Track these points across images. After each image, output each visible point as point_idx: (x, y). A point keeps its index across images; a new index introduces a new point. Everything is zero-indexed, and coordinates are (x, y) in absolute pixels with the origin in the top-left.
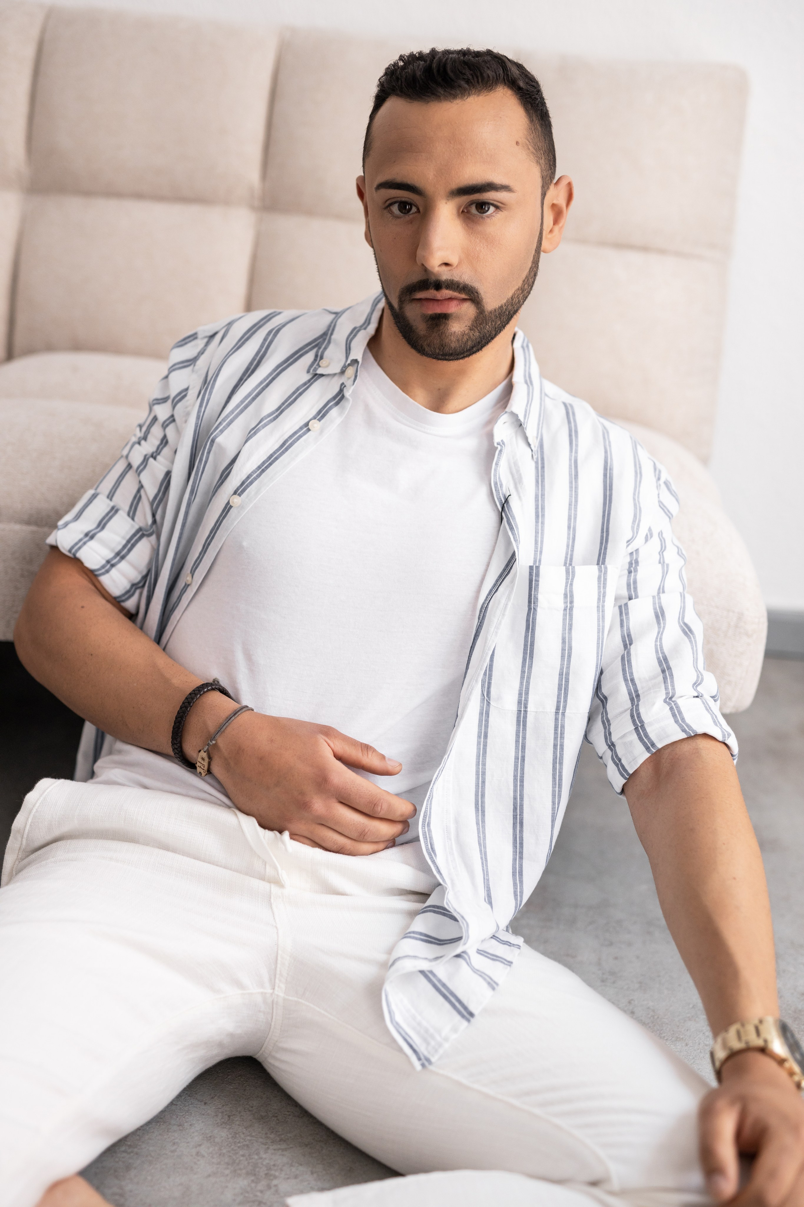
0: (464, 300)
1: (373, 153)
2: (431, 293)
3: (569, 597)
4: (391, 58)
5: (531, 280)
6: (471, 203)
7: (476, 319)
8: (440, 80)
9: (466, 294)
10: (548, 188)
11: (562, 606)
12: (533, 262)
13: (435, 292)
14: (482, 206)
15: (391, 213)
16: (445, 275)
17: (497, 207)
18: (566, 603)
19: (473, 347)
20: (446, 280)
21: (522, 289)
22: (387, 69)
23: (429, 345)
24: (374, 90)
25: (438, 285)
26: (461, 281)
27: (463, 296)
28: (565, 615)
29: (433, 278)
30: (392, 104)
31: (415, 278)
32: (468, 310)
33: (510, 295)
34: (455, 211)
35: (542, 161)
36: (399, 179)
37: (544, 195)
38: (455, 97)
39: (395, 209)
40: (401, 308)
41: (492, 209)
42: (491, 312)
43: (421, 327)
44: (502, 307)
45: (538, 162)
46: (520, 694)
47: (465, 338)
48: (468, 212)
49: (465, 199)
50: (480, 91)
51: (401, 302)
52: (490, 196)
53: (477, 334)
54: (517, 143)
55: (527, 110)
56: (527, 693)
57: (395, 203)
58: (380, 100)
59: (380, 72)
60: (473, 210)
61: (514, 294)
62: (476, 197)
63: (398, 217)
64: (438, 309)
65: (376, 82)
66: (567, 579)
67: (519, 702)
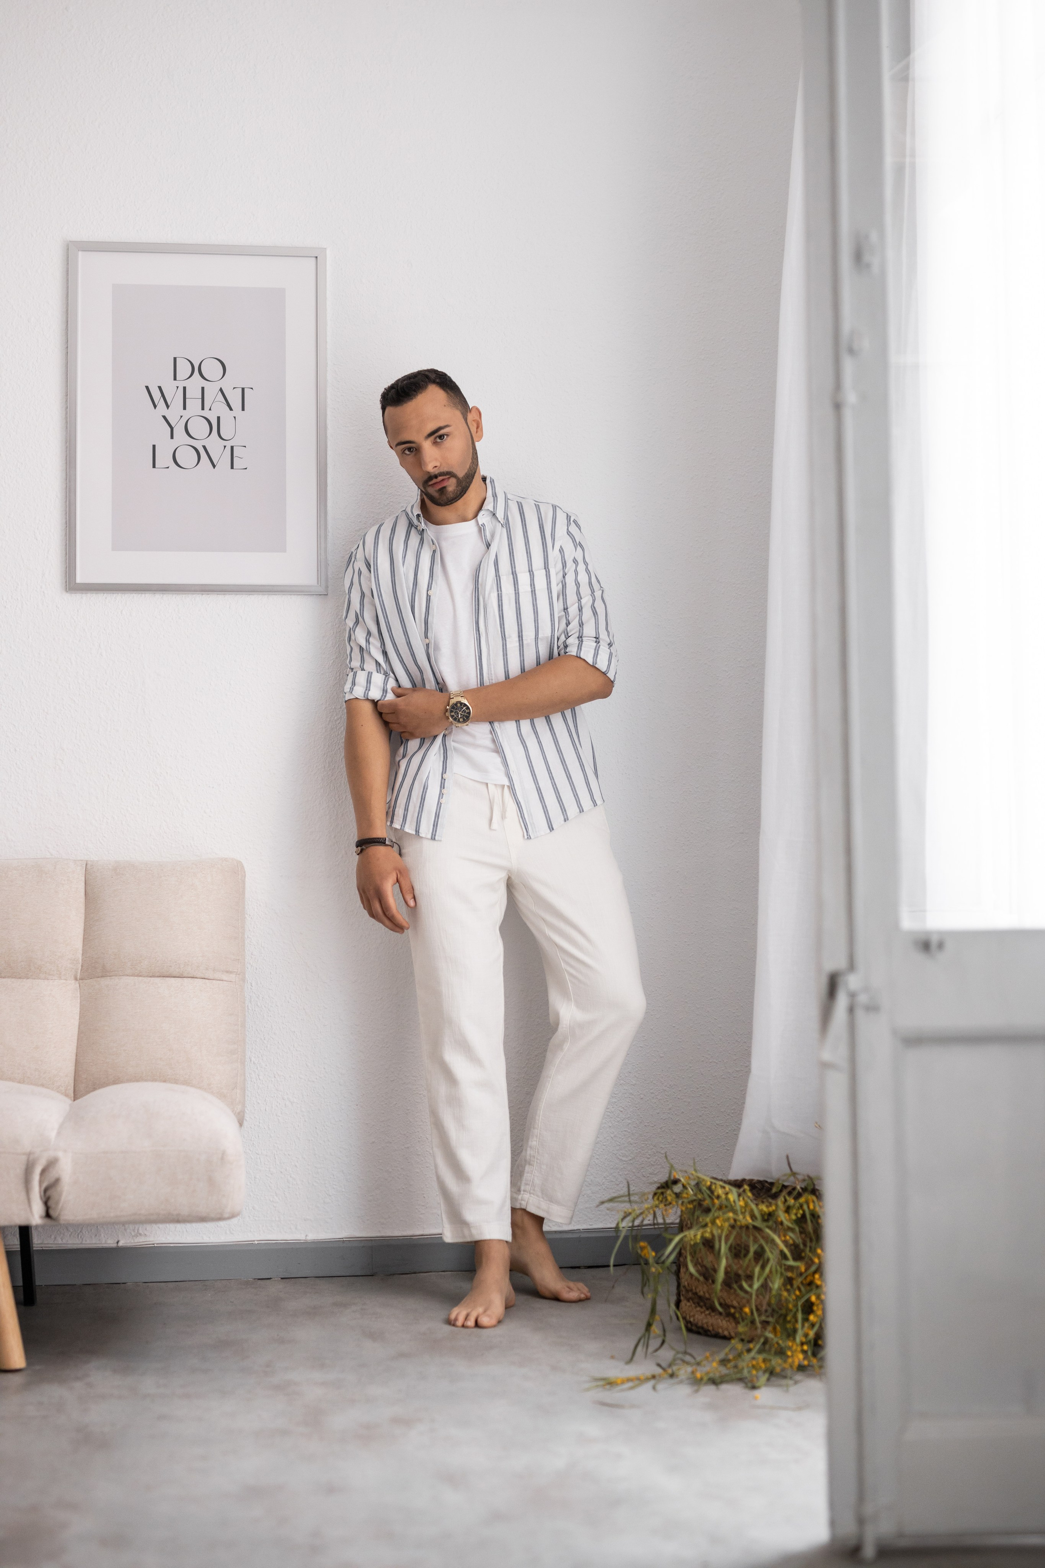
0: (449, 478)
1: (389, 432)
2: (434, 481)
3: (532, 584)
4: (382, 390)
5: (475, 457)
6: (436, 438)
7: (457, 482)
8: (403, 395)
9: (449, 475)
10: (467, 415)
11: (530, 590)
12: (473, 449)
13: (436, 480)
14: (441, 437)
15: (406, 454)
16: (436, 471)
17: (447, 435)
18: (531, 588)
19: (461, 493)
20: (438, 473)
21: (473, 462)
22: (381, 395)
23: (442, 501)
24: (379, 406)
25: (436, 477)
26: (444, 471)
27: (448, 477)
28: (532, 594)
29: (433, 474)
30: (389, 409)
31: (426, 477)
32: (453, 481)
33: (468, 467)
34: (431, 444)
35: (459, 407)
36: (403, 440)
37: (466, 420)
38: (412, 399)
39: (407, 452)
40: (426, 490)
41: (445, 437)
42: (462, 478)
43: (436, 495)
44: (466, 473)
45: (457, 409)
46: (519, 633)
47: (456, 491)
48: (436, 442)
49: (432, 438)
50: (421, 392)
51: (425, 488)
52: (442, 432)
53: (460, 488)
54: (445, 406)
55: (444, 390)
56: (522, 632)
57: (406, 449)
58: (384, 409)
59: (379, 397)
60: (438, 440)
61: (470, 466)
62: (437, 434)
63: (409, 455)
64: (440, 486)
65: (379, 402)
66: (531, 578)
67: (519, 636)
